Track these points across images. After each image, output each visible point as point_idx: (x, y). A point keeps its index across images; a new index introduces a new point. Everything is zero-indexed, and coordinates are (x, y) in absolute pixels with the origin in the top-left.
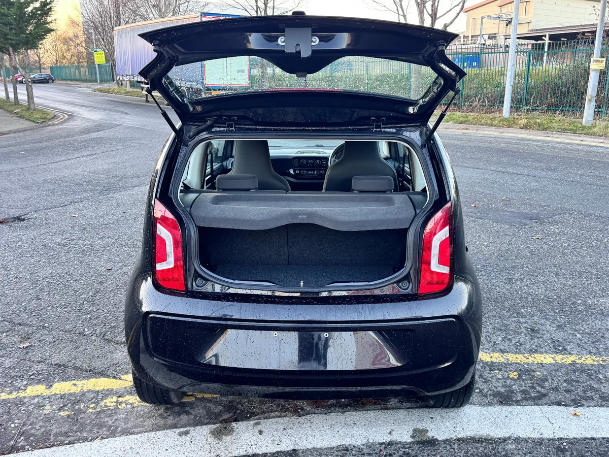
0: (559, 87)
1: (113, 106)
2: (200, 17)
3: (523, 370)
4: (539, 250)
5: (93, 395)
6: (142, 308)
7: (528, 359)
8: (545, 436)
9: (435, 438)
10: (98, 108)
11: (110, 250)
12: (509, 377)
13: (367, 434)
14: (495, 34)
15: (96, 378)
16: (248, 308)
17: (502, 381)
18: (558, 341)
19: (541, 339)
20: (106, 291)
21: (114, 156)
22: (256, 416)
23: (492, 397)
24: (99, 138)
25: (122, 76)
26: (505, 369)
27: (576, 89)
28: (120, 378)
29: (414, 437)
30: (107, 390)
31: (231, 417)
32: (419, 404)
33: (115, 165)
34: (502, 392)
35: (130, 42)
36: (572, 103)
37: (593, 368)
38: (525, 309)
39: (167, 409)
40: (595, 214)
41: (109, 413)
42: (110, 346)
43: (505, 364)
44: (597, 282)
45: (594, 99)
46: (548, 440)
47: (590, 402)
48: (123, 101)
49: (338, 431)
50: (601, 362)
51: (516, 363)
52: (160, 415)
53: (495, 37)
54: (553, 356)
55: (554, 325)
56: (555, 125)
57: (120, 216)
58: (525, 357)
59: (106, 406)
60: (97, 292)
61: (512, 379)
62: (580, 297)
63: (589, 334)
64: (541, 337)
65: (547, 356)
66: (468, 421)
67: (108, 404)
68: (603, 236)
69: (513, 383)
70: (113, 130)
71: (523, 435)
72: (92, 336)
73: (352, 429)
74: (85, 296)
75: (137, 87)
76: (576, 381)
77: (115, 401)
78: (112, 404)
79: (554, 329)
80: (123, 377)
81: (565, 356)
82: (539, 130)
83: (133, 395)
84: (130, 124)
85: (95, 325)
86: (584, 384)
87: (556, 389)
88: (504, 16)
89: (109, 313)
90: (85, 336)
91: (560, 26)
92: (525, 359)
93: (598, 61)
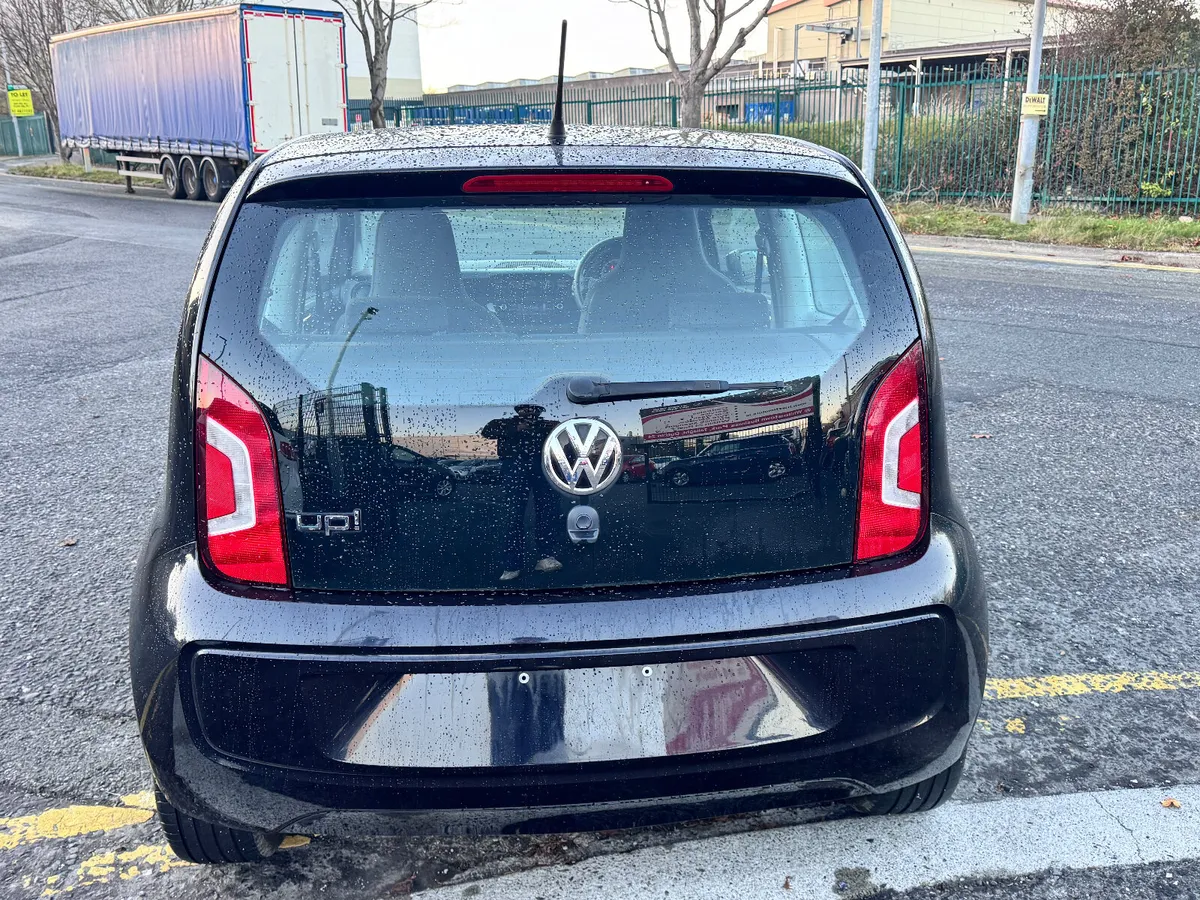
0: (960, 153)
1: (55, 202)
2: (238, 12)
3: (1032, 712)
4: (991, 459)
5: (52, 852)
6: (176, 633)
7: (1035, 687)
8: (1123, 861)
9: (888, 887)
10: (25, 207)
11: (70, 501)
12: (1006, 730)
13: (734, 894)
14: (822, 59)
15: (58, 806)
16: (454, 620)
17: (995, 740)
18: (1085, 645)
19: (1049, 643)
20: (67, 594)
21: (65, 301)
22: (464, 870)
23: (984, 780)
24: (30, 264)
25: (74, 138)
26: (994, 714)
27: (992, 155)
28: (119, 804)
29: (842, 890)
30: (89, 836)
31: (404, 879)
32: (831, 808)
33: (69, 319)
34: (1002, 767)
35: (87, 67)
36: (986, 182)
37: (1171, 698)
38: (1000, 582)
39: (244, 871)
40: (1078, 387)
41: (99, 893)
42: (88, 724)
43: (990, 702)
44: (1123, 517)
45: (1030, 174)
46: (1133, 871)
47: (1187, 774)
48: (77, 191)
49: (667, 893)
50: (1183, 685)
51: (1013, 699)
52: (229, 889)
53: (822, 65)
54: (1083, 678)
55: (1066, 611)
56: (960, 224)
57: (89, 425)
58: (1027, 684)
59: (90, 878)
60: (46, 598)
61: (1015, 735)
62: (1099, 549)
63: (1141, 626)
64: (1049, 639)
65: (1071, 679)
66: (952, 840)
67: (93, 872)
68: (1106, 427)
69: (1019, 744)
70: (59, 248)
71: (1078, 864)
72: (40, 703)
73: (699, 885)
74: (18, 609)
75: (107, 164)
76: (1147, 730)
77: (112, 862)
78: (104, 872)
79: (1070, 620)
80: (127, 800)
81: (1108, 676)
82: (930, 234)
83: (157, 842)
84: (95, 236)
85: (48, 676)
86: (1163, 735)
87: (1111, 750)
88: (838, 25)
89: (80, 645)
90: (21, 704)
91: (940, 45)
92: (1029, 688)
93: (1034, 100)
